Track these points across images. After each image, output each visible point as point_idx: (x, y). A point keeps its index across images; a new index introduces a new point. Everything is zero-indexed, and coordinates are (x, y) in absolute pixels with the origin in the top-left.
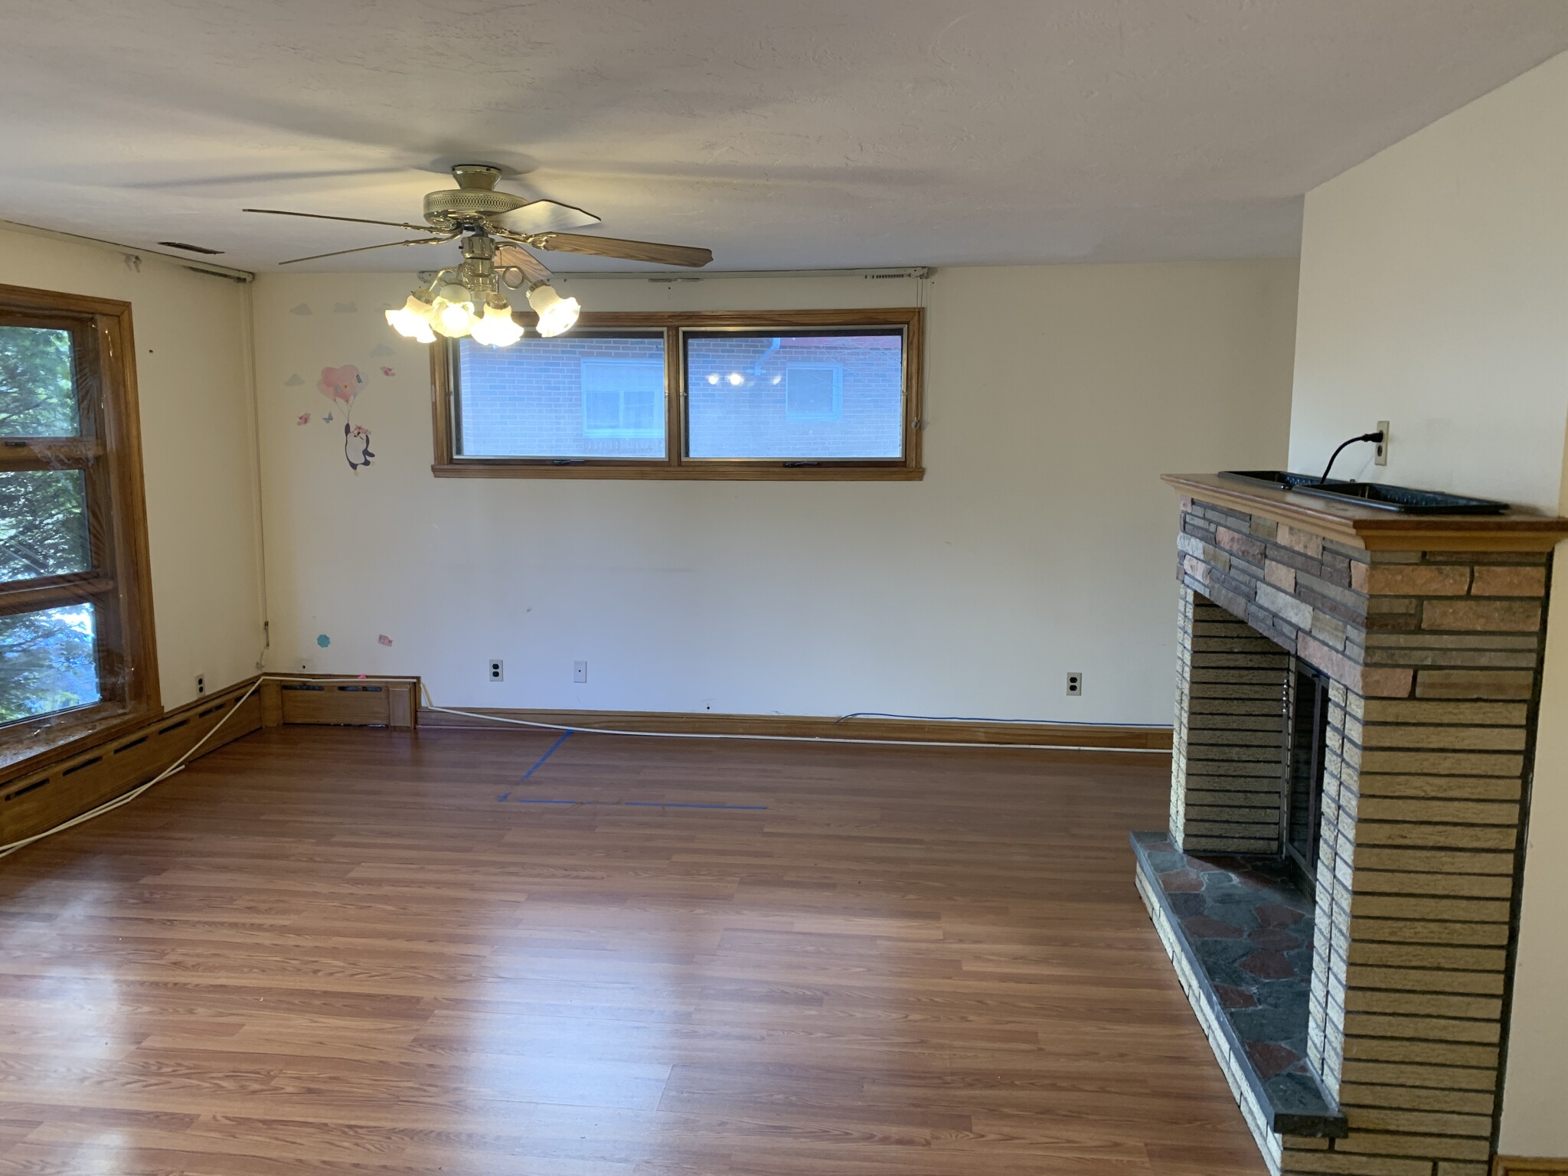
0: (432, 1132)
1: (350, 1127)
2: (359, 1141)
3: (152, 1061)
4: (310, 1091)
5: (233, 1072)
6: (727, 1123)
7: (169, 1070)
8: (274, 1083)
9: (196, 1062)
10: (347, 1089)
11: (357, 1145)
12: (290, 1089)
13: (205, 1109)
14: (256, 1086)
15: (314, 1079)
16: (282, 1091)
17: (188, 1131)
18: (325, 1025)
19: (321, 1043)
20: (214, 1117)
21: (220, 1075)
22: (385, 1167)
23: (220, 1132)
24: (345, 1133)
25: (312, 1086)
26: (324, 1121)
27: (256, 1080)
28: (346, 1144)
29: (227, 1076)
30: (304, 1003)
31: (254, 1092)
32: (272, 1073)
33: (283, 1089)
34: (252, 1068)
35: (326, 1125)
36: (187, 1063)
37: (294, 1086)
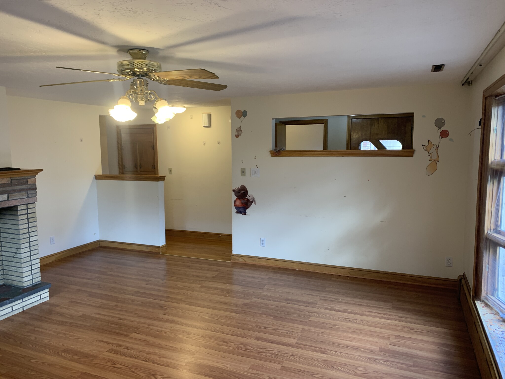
0: (198, 328)
1: (216, 332)
2: (214, 329)
3: (274, 358)
4: (226, 342)
5: (249, 351)
6: (130, 322)
7: (268, 355)
8: (236, 346)
9: (260, 356)
10: (217, 342)
11: (215, 328)
12: (232, 344)
13: (253, 341)
14: (241, 346)
15: (225, 346)
16: (234, 343)
17: (256, 336)
18: (222, 364)
19: (223, 357)
20: (250, 339)
21: (252, 351)
22: (209, 323)
23: (248, 335)
24: (217, 331)
25: (226, 344)
26: (222, 334)
27: (242, 348)
28: (217, 328)
29: (250, 350)
30: (229, 376)
31: (241, 344)
32: (237, 349)
33: (234, 344)
34: (243, 352)
35: (222, 333)
36: (263, 356)
37: (231, 344)
